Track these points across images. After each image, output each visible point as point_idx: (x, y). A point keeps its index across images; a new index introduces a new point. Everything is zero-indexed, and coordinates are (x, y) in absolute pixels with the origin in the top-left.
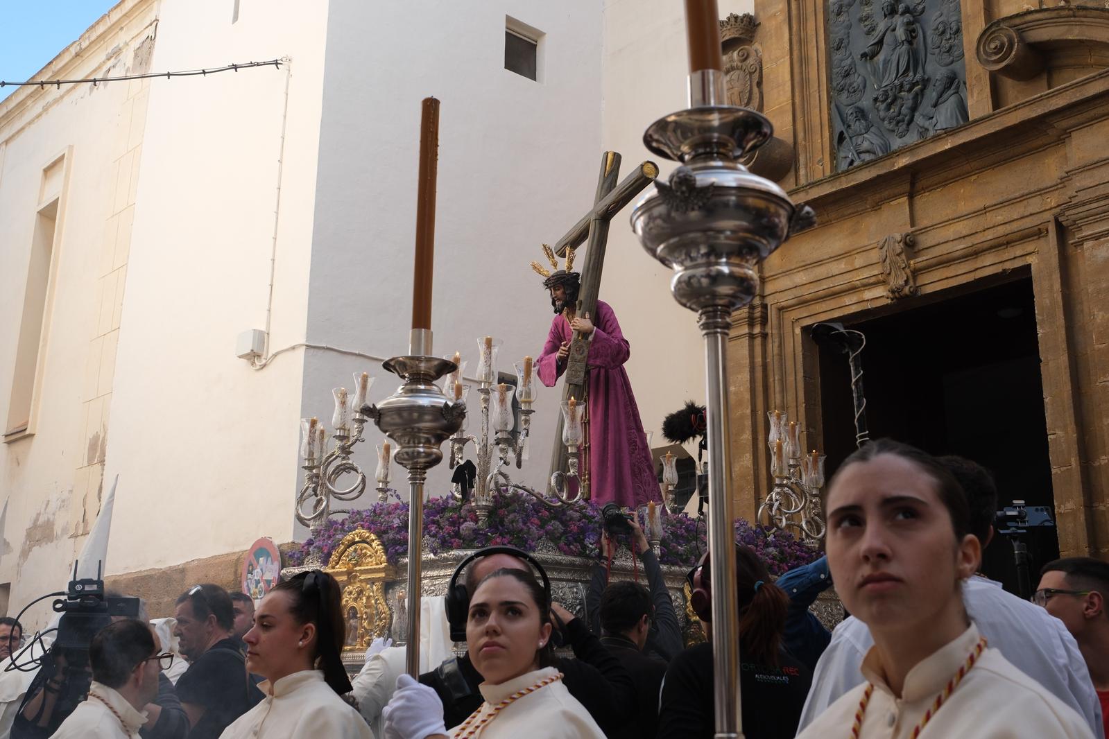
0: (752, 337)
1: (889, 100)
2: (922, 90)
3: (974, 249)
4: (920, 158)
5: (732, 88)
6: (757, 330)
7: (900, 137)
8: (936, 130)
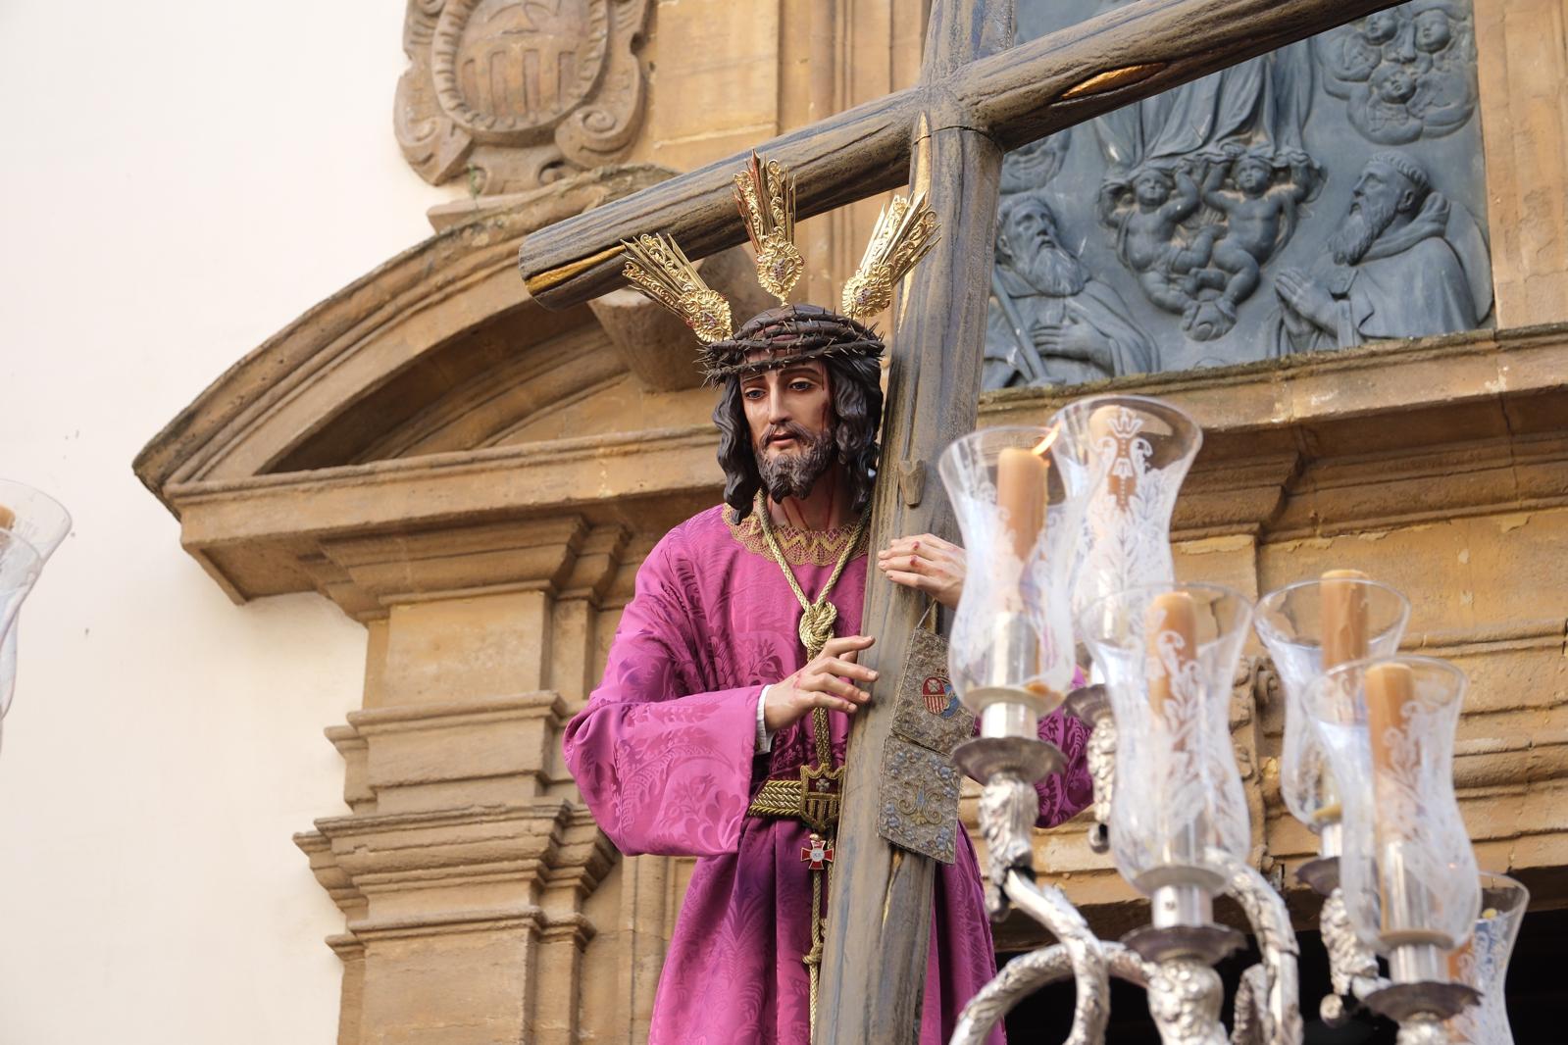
0: (540, 930)
1: (1177, 205)
2: (1300, 199)
3: (1529, 759)
4: (1378, 404)
5: (533, 31)
6: (561, 908)
7: (1202, 337)
8: (1365, 338)
